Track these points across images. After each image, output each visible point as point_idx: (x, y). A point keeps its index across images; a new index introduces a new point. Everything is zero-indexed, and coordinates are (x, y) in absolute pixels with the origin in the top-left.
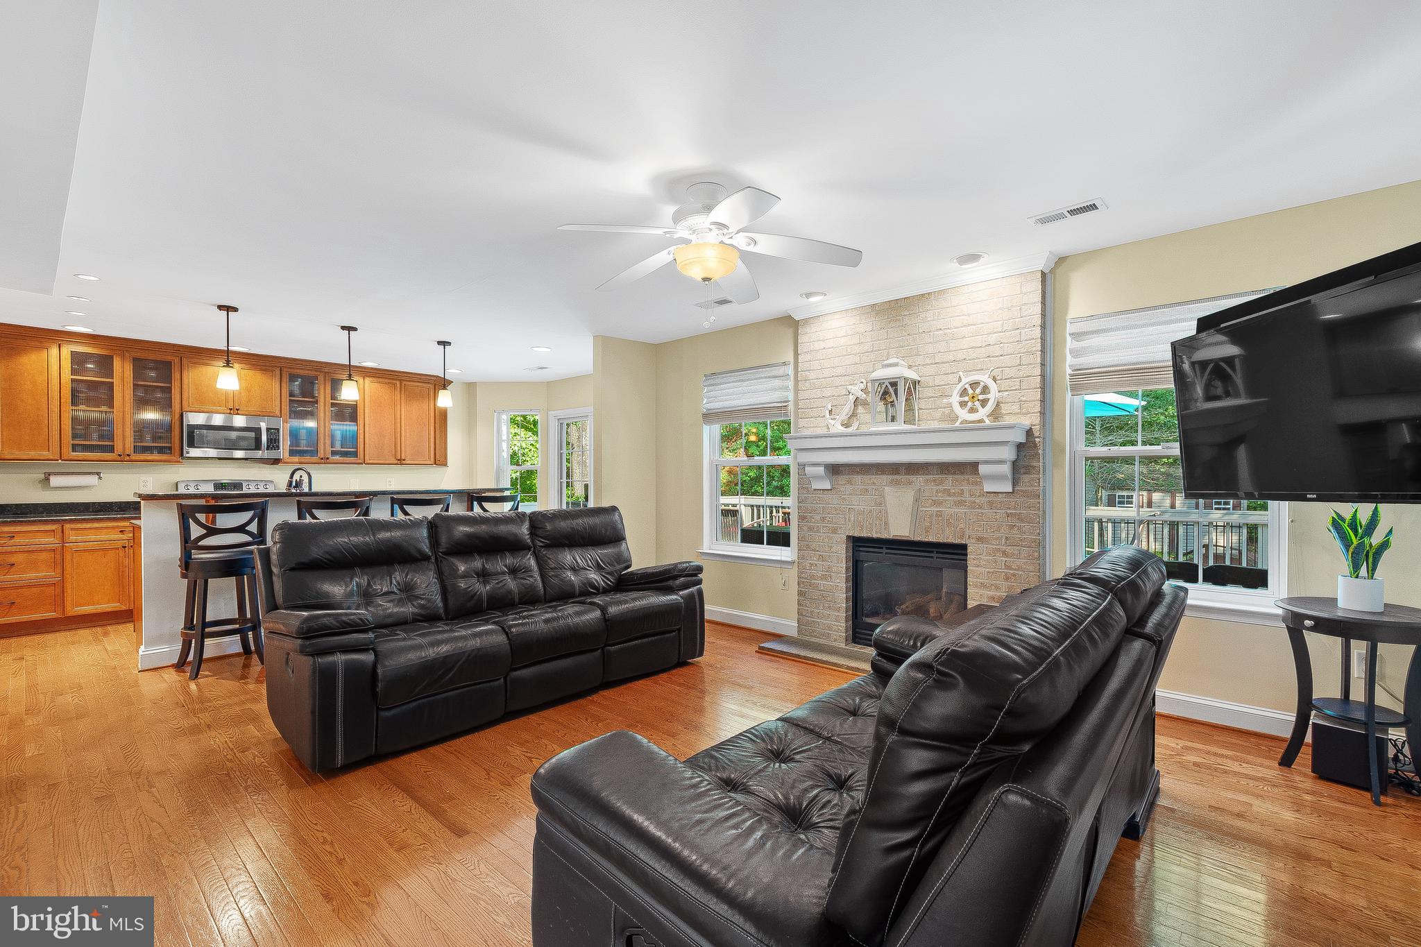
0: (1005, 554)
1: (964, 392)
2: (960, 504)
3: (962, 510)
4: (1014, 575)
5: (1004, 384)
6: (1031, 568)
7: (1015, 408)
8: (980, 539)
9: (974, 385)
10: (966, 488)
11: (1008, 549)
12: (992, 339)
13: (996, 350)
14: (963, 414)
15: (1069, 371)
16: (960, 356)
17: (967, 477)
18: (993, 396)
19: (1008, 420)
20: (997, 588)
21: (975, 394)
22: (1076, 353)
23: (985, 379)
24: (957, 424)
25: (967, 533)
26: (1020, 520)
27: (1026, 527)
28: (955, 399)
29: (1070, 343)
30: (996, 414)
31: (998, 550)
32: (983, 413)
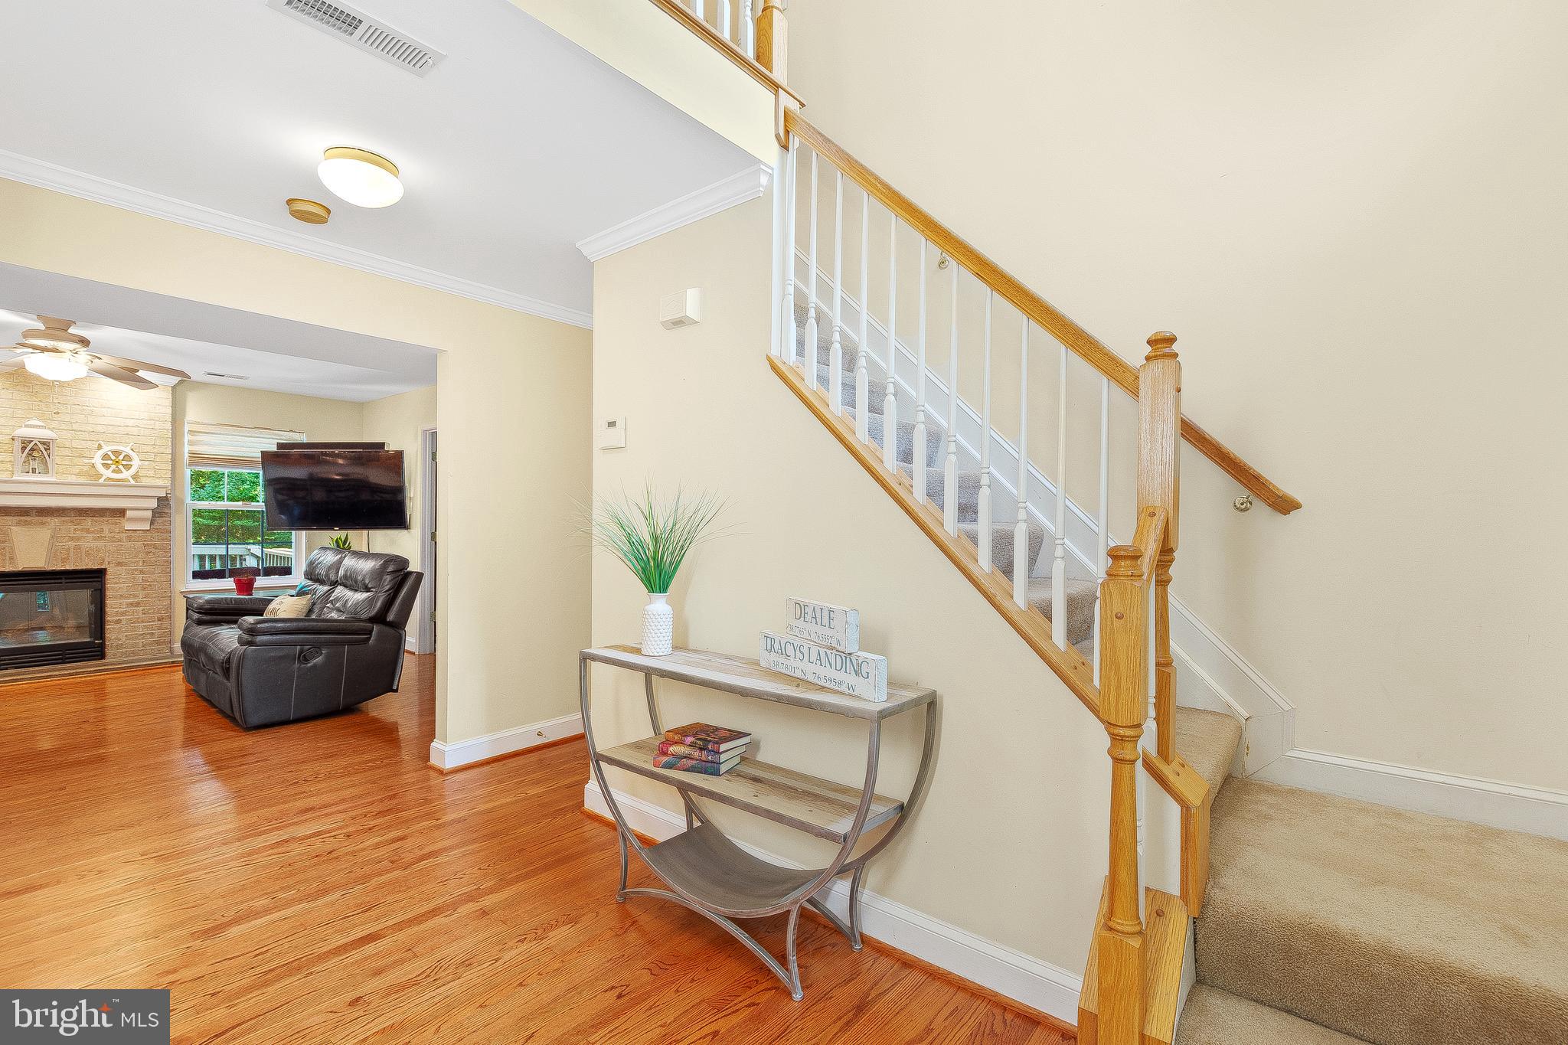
0: (142, 572)
1: (105, 457)
2: (100, 539)
3: (100, 544)
4: (150, 585)
5: (143, 456)
6: (164, 579)
7: (151, 473)
8: (119, 564)
9: (117, 453)
10: (106, 528)
11: (145, 569)
12: (131, 423)
13: (135, 431)
14: (108, 473)
15: (186, 455)
16: (100, 429)
17: (106, 519)
18: (136, 462)
19: (145, 481)
20: (135, 596)
21: (118, 460)
22: (191, 443)
23: (128, 450)
24: (101, 481)
25: (107, 560)
26: (156, 548)
27: (160, 553)
28: (98, 460)
29: (187, 438)
30: (135, 477)
31: (136, 570)
32: (126, 474)
